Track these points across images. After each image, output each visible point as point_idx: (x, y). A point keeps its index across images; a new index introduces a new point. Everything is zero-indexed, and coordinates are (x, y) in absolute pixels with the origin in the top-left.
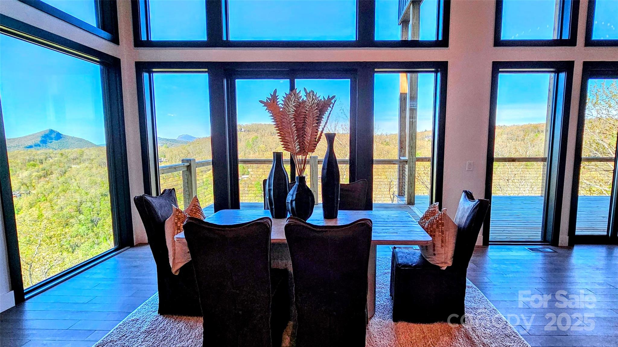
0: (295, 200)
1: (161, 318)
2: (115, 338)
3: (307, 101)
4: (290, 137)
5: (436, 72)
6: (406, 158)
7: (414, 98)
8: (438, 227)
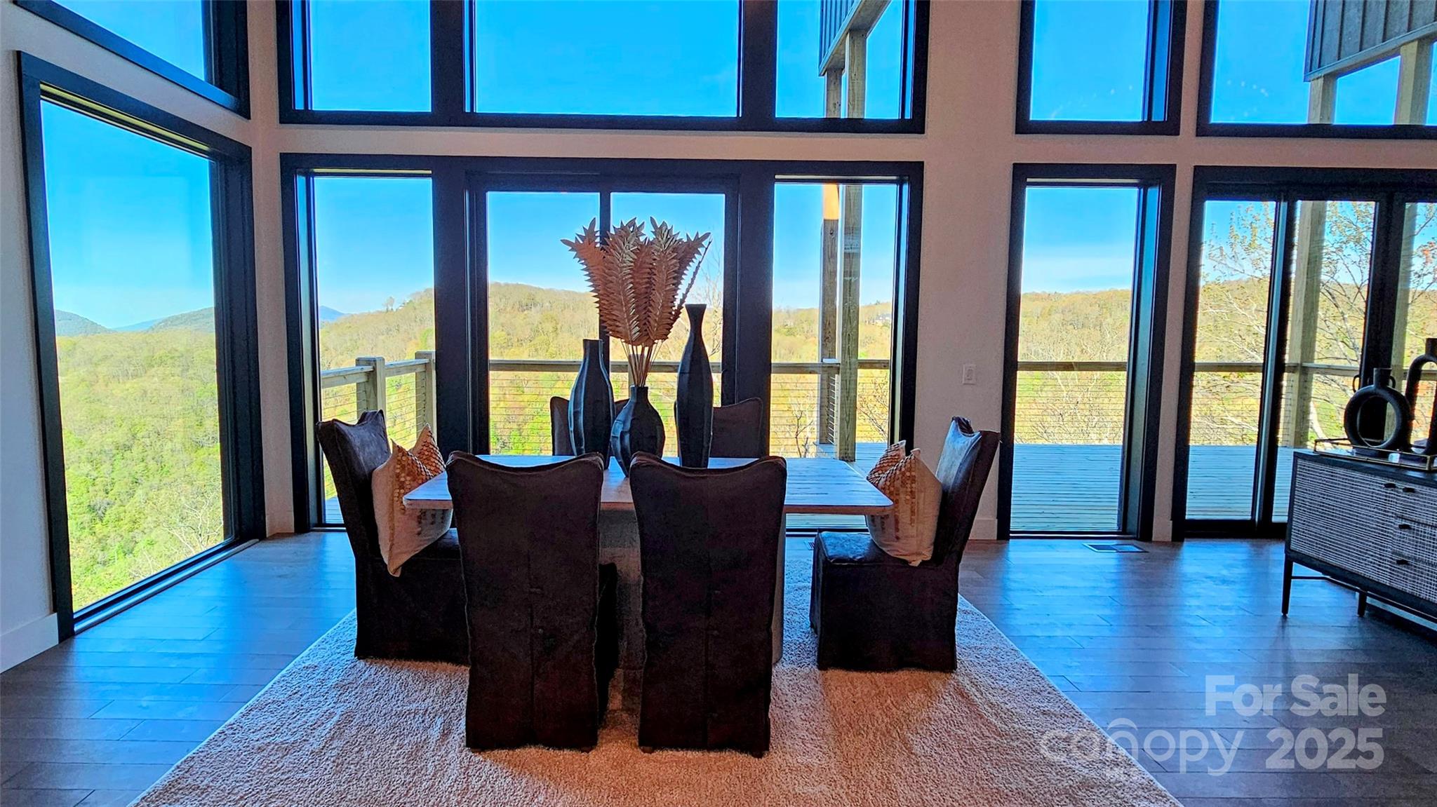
0: (630, 431)
1: (361, 664)
2: (282, 698)
3: (656, 242)
4: (622, 311)
5: (900, 183)
6: (838, 359)
7: (852, 229)
8: (904, 484)
